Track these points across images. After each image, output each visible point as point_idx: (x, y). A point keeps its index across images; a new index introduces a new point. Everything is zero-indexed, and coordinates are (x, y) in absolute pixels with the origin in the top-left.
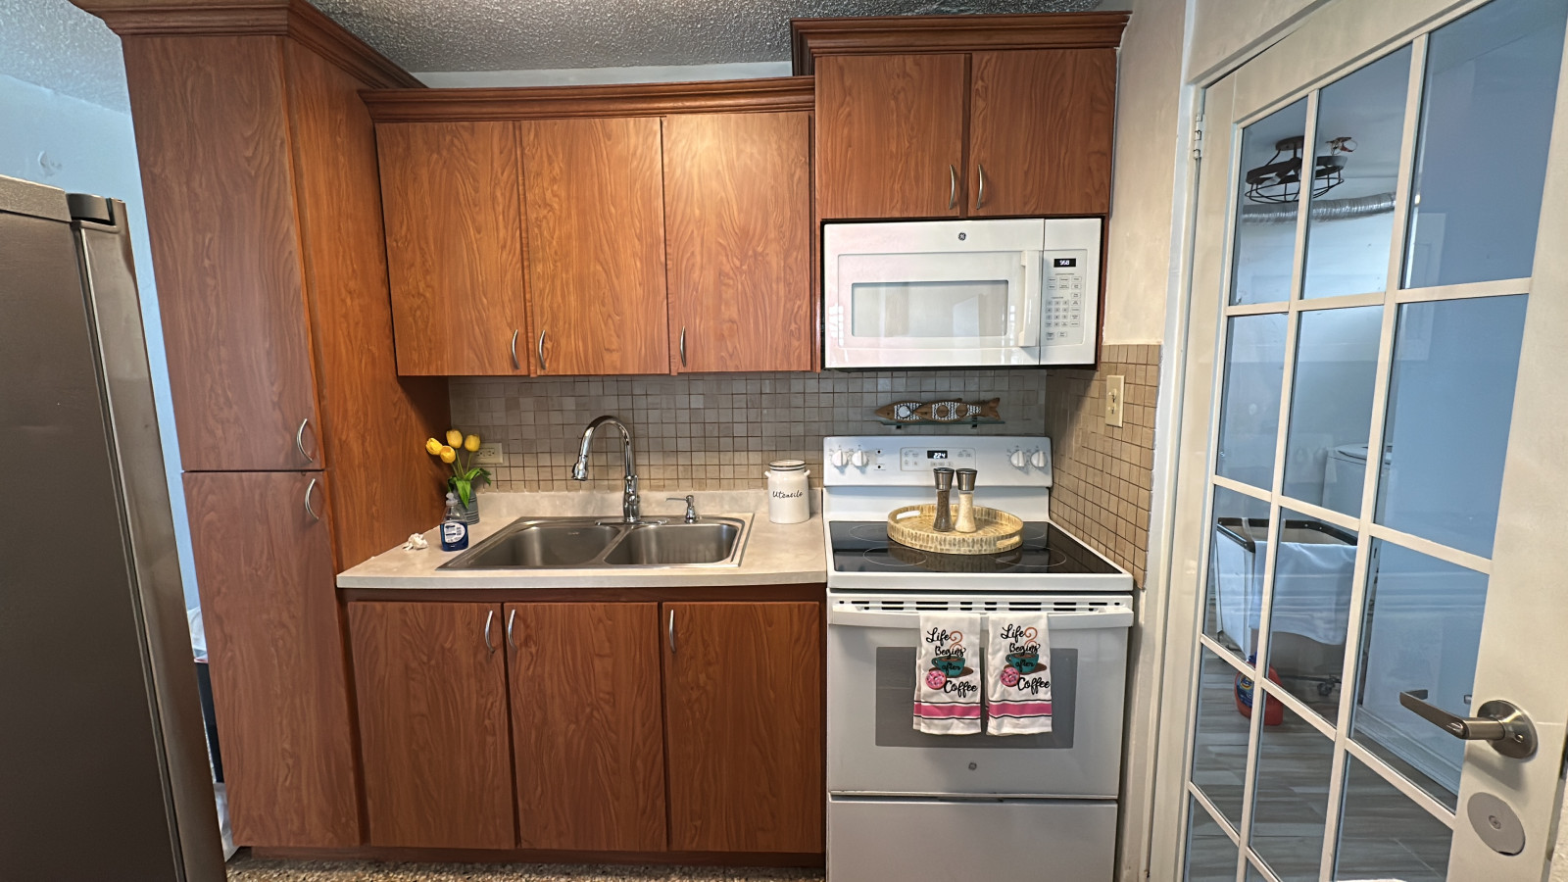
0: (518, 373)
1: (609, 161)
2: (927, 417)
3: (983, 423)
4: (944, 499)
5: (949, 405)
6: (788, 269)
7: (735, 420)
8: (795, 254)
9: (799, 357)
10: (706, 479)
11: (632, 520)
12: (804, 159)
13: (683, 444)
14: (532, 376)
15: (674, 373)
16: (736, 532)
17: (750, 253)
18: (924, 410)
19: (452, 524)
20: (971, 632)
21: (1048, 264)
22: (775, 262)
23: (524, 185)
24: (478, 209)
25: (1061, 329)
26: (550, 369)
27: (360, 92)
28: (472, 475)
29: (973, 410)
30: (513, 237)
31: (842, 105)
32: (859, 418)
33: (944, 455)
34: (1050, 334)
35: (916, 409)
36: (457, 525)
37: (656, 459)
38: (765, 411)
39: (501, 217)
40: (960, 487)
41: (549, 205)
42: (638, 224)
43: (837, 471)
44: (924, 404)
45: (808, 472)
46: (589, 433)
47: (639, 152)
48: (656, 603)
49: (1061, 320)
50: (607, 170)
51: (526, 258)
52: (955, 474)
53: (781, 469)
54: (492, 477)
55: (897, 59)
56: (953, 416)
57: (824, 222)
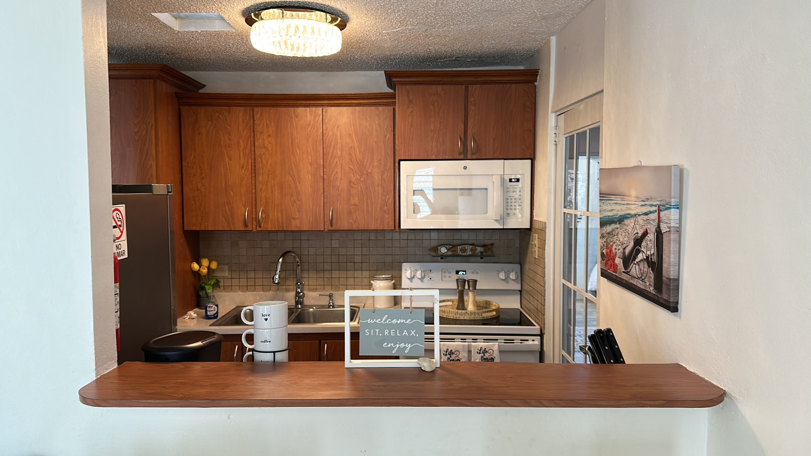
0: (247, 229)
1: (297, 128)
2: (455, 253)
3: (486, 256)
4: (461, 294)
5: (466, 247)
6: (383, 181)
7: (355, 254)
8: (386, 174)
9: (388, 223)
10: (339, 285)
11: (300, 306)
12: (391, 129)
13: (327, 266)
14: (254, 230)
15: (326, 230)
16: (355, 312)
17: (365, 172)
18: (453, 249)
19: (211, 305)
20: (464, 351)
21: (506, 180)
22: (377, 177)
23: (254, 137)
24: (230, 149)
25: (514, 211)
26: (264, 227)
27: (175, 93)
28: (212, 282)
29: (479, 249)
30: (248, 162)
31: (408, 107)
32: (421, 253)
33: (464, 273)
34: (508, 214)
35: (450, 248)
36: (214, 306)
37: (312, 274)
38: (371, 249)
39: (242, 153)
40: (469, 288)
41: (267, 148)
42: (310, 158)
43: (409, 281)
44: (454, 246)
45: (394, 281)
46: (281, 260)
47: (311, 124)
48: (318, 341)
49: (513, 207)
50: (296, 132)
51: (254, 172)
52: (467, 282)
53: (379, 279)
54: (221, 284)
55: (434, 87)
56: (469, 253)
57: (400, 161)
